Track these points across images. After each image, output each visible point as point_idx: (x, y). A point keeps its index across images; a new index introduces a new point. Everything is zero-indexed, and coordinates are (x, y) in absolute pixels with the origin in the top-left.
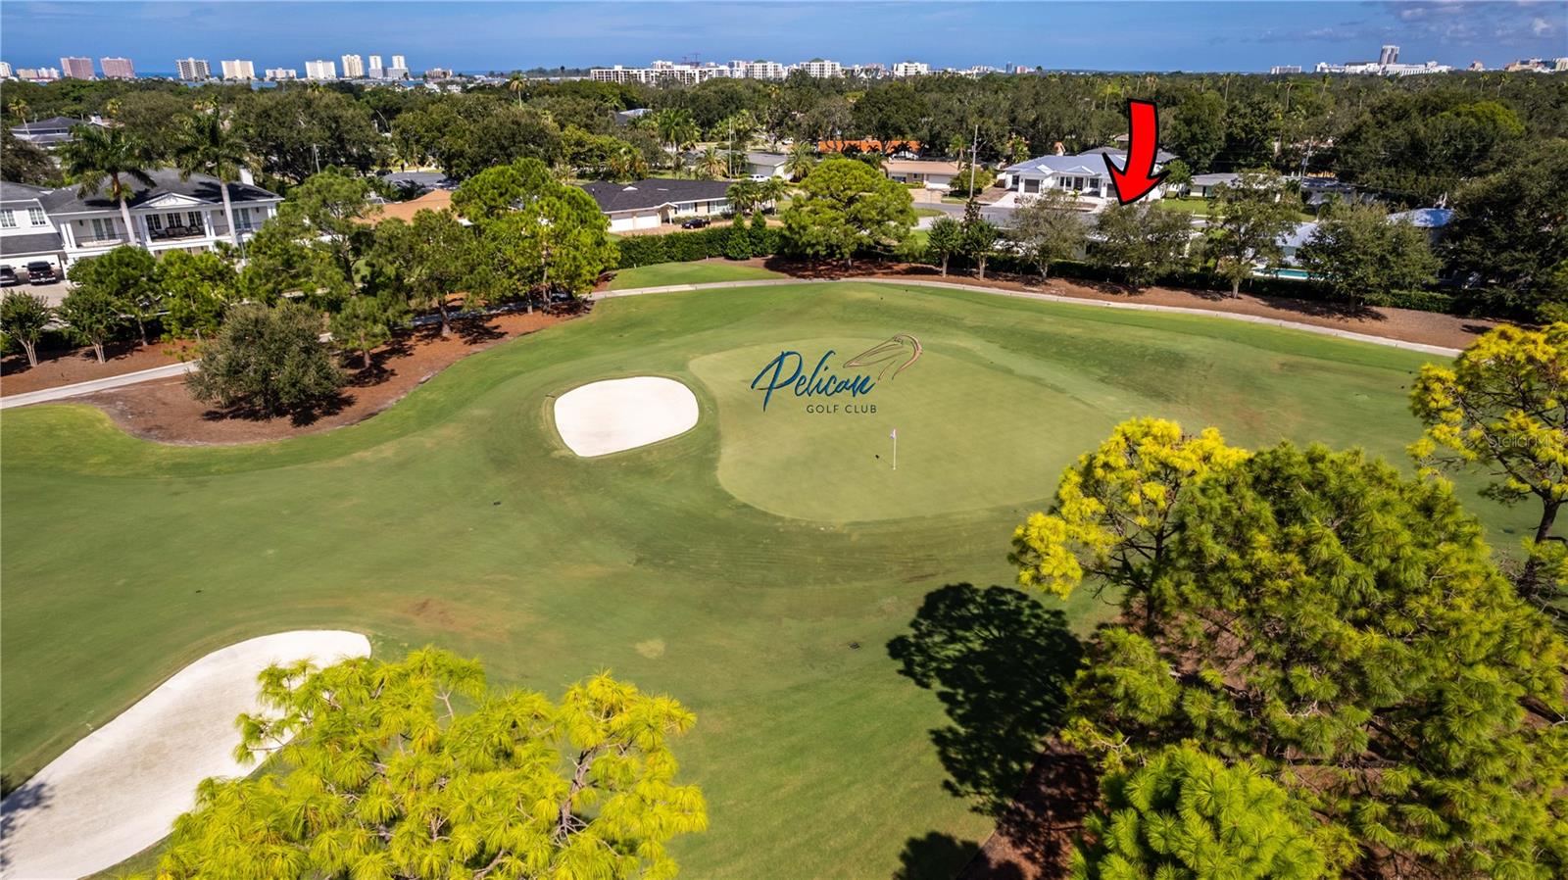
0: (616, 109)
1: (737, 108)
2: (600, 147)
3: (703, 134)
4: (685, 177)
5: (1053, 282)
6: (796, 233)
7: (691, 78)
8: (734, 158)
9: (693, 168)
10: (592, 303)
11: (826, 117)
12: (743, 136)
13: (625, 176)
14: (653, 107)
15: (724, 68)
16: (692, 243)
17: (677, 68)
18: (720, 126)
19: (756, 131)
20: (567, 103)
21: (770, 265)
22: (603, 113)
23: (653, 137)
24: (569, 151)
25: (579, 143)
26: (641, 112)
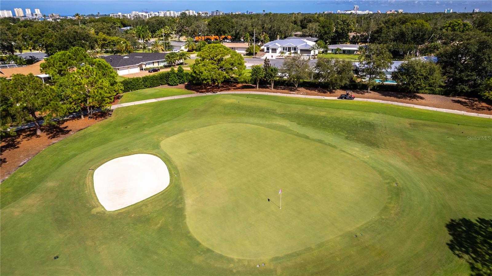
0: (120, 27)
1: (164, 26)
2: (113, 41)
3: (152, 35)
4: (148, 52)
5: (300, 89)
6: (198, 75)
7: (146, 16)
8: (165, 44)
9: (150, 48)
10: (112, 111)
11: (198, 28)
12: (167, 36)
13: (124, 51)
14: (133, 26)
15: (157, 13)
16: (154, 80)
17: (140, 13)
18: (158, 32)
19: (172, 34)
20: (100, 25)
21: (187, 87)
22: (115, 28)
23: (134, 37)
24: (100, 43)
25: (104, 40)
26: (129, 28)
